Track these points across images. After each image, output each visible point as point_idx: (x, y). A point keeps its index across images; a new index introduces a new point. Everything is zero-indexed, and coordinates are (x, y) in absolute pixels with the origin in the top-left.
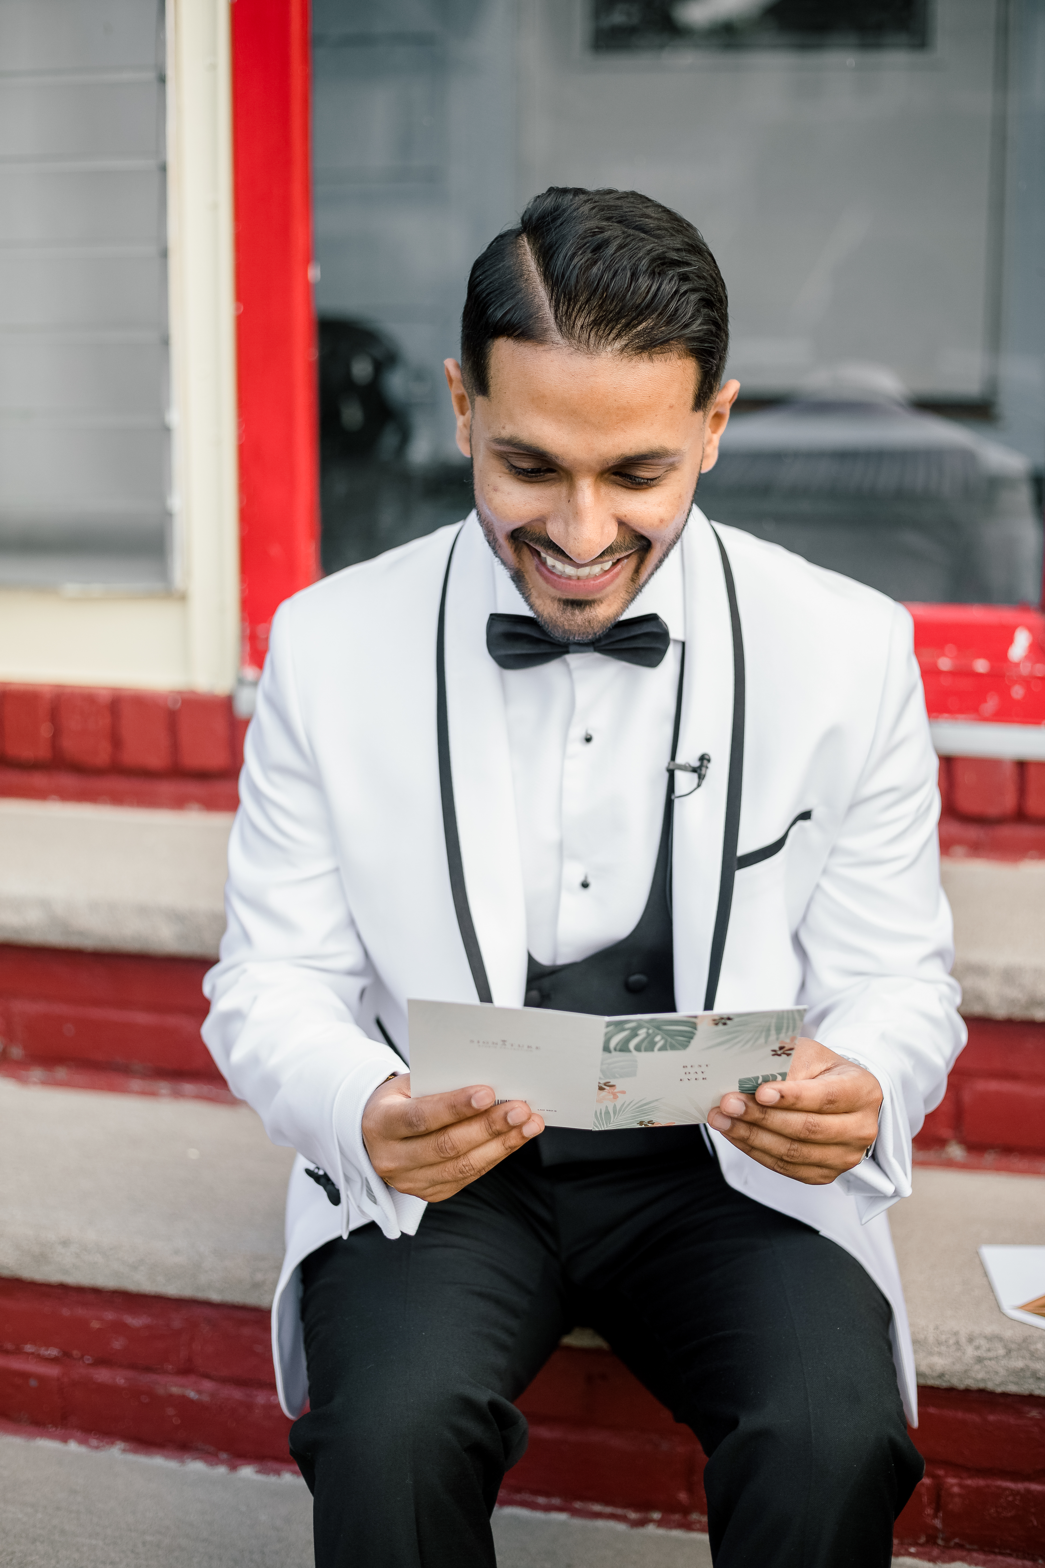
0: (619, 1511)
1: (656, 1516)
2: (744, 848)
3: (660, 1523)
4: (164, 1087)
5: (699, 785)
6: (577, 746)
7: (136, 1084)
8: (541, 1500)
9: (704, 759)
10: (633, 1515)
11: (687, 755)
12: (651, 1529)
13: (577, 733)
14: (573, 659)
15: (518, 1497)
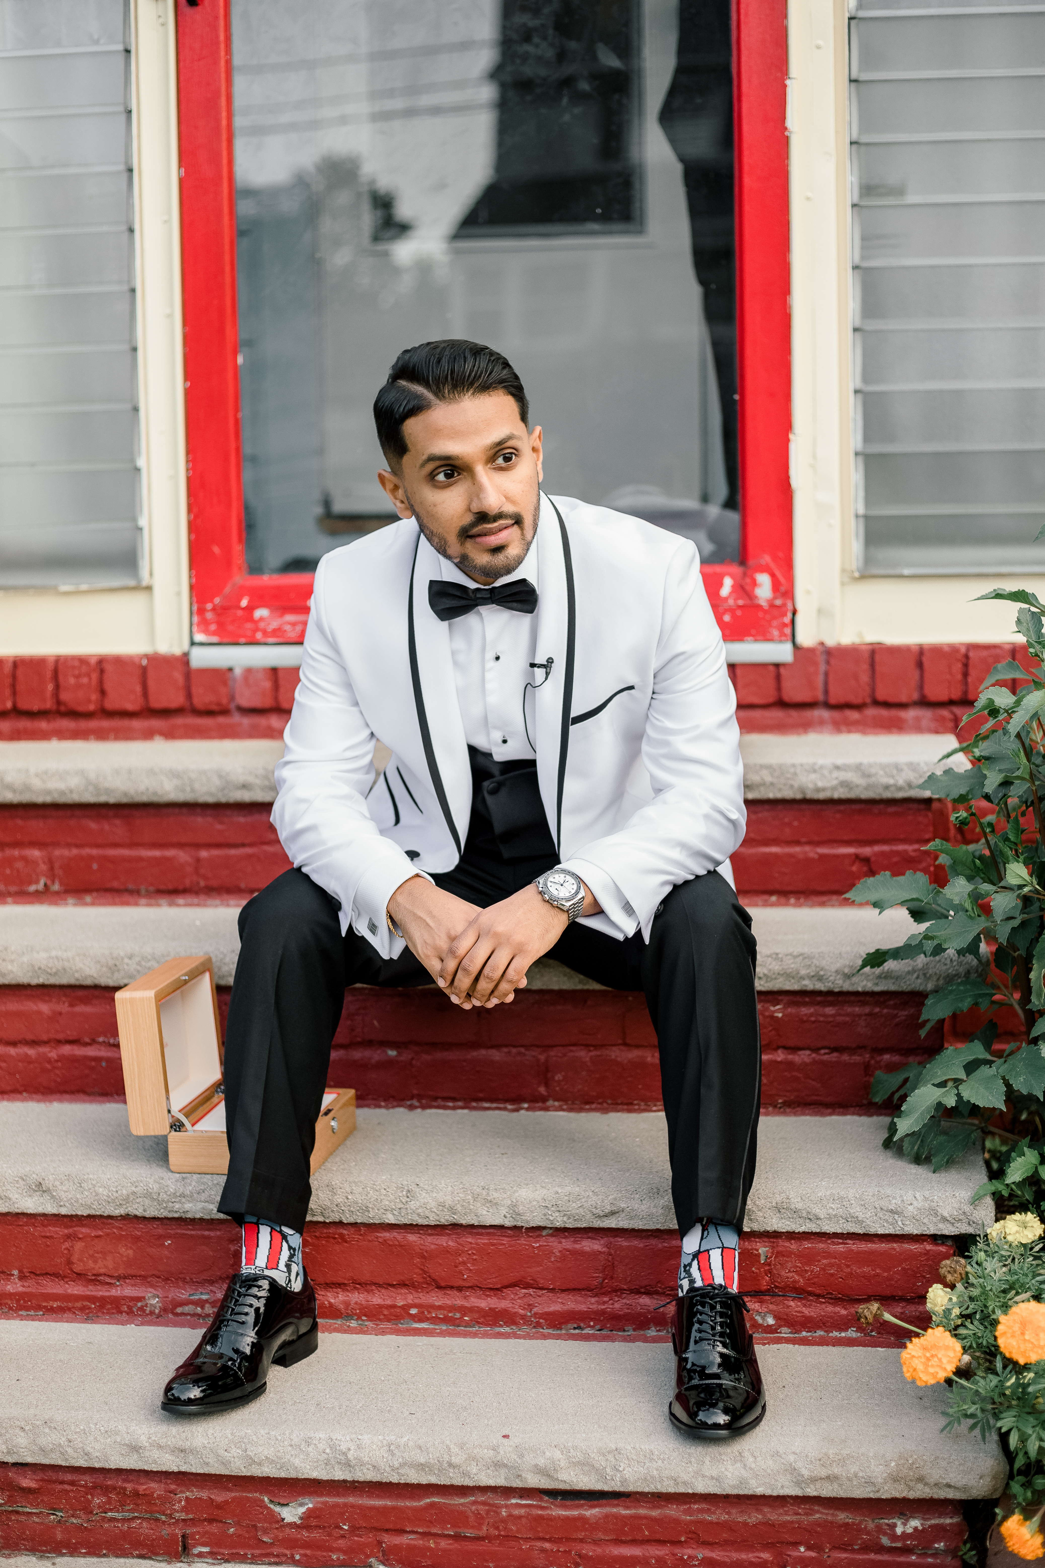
0: (501, 1106)
1: (526, 1105)
2: (574, 713)
3: (527, 1109)
4: (163, 901)
5: (546, 679)
6: (491, 664)
7: (143, 901)
8: (451, 1104)
9: (550, 661)
10: (509, 1107)
11: (541, 659)
12: (523, 1112)
13: (491, 655)
14: (484, 610)
15: (435, 1104)
